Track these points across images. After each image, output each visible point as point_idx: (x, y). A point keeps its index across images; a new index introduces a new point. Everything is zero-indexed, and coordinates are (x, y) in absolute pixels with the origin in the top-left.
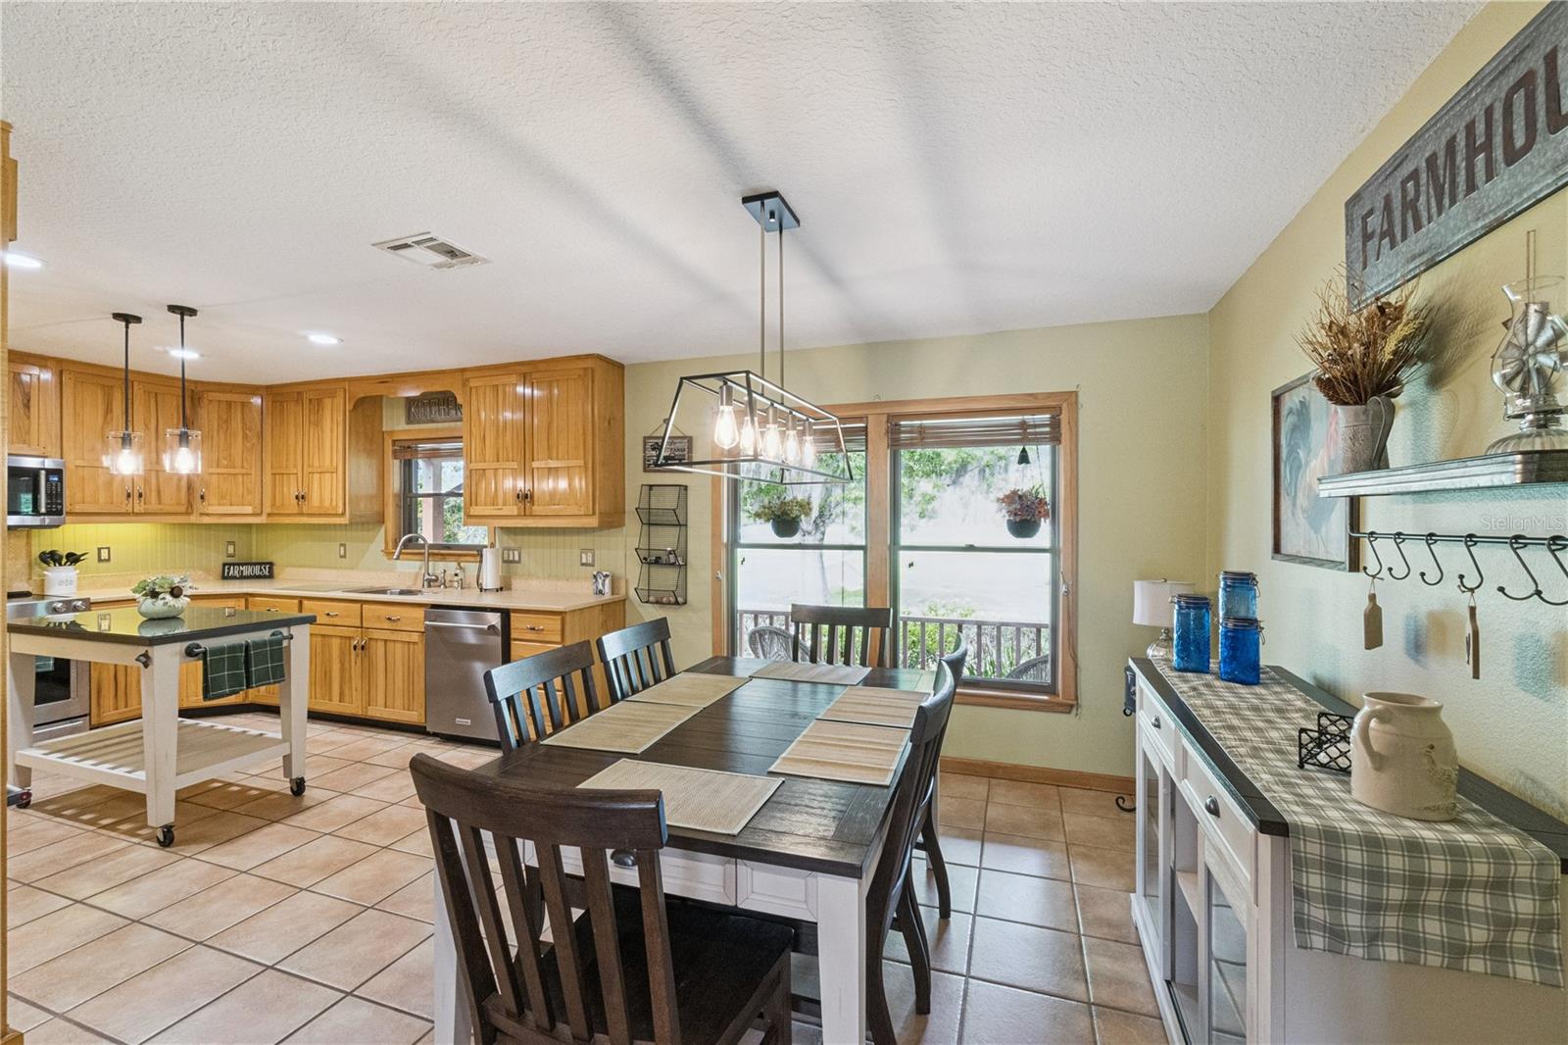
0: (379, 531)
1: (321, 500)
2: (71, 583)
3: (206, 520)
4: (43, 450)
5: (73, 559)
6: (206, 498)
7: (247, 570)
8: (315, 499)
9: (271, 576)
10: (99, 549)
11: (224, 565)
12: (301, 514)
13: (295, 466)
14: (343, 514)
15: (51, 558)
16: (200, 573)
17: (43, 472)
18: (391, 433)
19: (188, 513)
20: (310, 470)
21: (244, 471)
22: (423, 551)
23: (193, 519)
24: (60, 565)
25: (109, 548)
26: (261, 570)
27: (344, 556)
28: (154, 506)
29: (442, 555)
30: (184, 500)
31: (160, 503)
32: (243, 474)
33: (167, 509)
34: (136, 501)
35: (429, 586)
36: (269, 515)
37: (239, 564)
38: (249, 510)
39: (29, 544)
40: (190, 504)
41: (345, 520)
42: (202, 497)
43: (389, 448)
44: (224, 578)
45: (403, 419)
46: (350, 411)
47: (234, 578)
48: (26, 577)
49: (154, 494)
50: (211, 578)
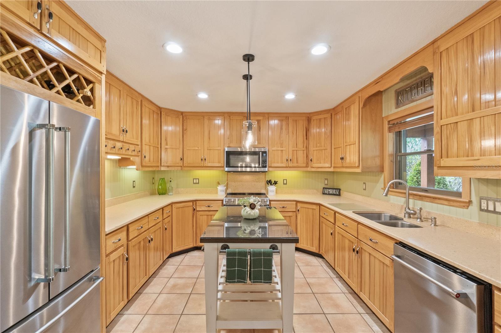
0: (381, 177)
1: (350, 160)
2: (273, 191)
3: (313, 170)
4: (264, 145)
5: (276, 183)
6: (312, 160)
7: (331, 191)
8: (348, 160)
9: (339, 195)
10: (284, 180)
11: (324, 188)
12: (343, 167)
13: (341, 144)
14: (359, 166)
15: (269, 182)
16: (315, 191)
17: (261, 152)
18: (387, 117)
19: (307, 167)
20: (346, 145)
21: (325, 148)
22: (405, 191)
23: (309, 169)
24: (271, 185)
25: (286, 180)
26: (336, 192)
27: (365, 189)
28: (295, 165)
29: (420, 196)
30: (305, 162)
31: (297, 163)
32: (324, 150)
33: (299, 165)
34: (290, 162)
35: (410, 217)
36: (334, 167)
37: (328, 189)
38: (328, 165)
39: (265, 177)
40: (307, 163)
41: (359, 170)
42: (311, 160)
43: (386, 126)
44: (324, 194)
45: (394, 107)
46: (361, 108)
47: (326, 194)
48: (264, 188)
49: (295, 159)
50: (319, 193)
